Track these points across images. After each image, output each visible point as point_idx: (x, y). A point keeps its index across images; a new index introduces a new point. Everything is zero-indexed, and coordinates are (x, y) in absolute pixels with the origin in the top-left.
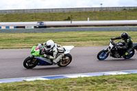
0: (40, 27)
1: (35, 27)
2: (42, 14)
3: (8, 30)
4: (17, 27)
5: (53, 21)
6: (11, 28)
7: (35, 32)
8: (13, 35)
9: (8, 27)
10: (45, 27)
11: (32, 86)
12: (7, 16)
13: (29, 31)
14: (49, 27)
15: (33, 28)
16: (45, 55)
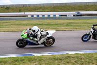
0: (77, 15)
1: (74, 15)
2: (79, 6)
3: (55, 18)
4: (61, 15)
5: (86, 11)
6: (57, 16)
7: (74, 19)
8: (58, 21)
9: (55, 15)
10: (81, 15)
11: (73, 57)
12: (54, 7)
13: (70, 18)
14: (84, 15)
15: (72, 16)
16: (31, 38)
